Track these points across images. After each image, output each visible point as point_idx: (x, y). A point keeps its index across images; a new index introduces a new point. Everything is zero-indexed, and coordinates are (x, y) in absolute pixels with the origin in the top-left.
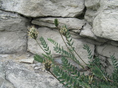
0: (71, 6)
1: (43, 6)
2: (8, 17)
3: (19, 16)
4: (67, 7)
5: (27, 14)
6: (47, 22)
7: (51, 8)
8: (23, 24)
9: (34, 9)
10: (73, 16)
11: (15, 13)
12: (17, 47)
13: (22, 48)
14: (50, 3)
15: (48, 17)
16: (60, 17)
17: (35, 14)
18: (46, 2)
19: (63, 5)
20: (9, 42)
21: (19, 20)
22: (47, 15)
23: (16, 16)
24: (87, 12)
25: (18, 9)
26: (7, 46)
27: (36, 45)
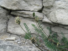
0: (36, 5)
1: (20, 3)
3: (2, 9)
4: (33, 6)
5: (9, 8)
7: (24, 5)
8: (5, 14)
9: (14, 5)
10: (37, 10)
13: (3, 30)
14: (24, 2)
15: (23, 10)
16: (30, 11)
17: (14, 8)
18: (21, 1)
19: (31, 4)
21: (2, 11)
24: (44, 9)
25: (2, 4)
27: (14, 28)
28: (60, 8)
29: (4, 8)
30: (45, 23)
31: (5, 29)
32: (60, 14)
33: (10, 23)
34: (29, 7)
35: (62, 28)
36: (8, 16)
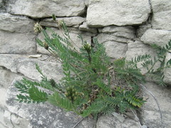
0: (74, 6)
1: (47, 7)
2: (18, 20)
3: (28, 19)
4: (71, 7)
5: (34, 16)
7: (55, 9)
9: (40, 10)
10: (76, 14)
11: (23, 16)
12: (27, 48)
13: (31, 50)
14: (54, 4)
16: (65, 17)
17: (41, 15)
18: (50, 4)
19: (66, 5)
20: (19, 43)
21: (27, 22)
23: (25, 18)
25: (26, 12)
26: (18, 46)
29: (30, 18)
31: (33, 48)
34: (64, 11)
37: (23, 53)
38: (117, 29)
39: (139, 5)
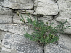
0: (29, 6)
1: (19, 5)
2: (6, 9)
5: (14, 8)
6: (21, 11)
7: (22, 6)
8: (11, 12)
9: (16, 6)
10: (30, 9)
11: (8, 8)
12: (9, 21)
14: (22, 4)
17: (16, 8)
21: (10, 10)
22: (21, 9)
25: (10, 6)
26: (5, 20)
27: (17, 20)
28: (39, 6)
30: (34, 16)
31: (12, 21)
32: (40, 10)
33: (14, 17)
35: (42, 18)
36: (13, 13)
37: (8, 23)
38: (48, 16)
39: (56, 9)
